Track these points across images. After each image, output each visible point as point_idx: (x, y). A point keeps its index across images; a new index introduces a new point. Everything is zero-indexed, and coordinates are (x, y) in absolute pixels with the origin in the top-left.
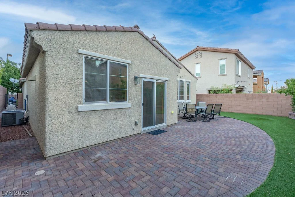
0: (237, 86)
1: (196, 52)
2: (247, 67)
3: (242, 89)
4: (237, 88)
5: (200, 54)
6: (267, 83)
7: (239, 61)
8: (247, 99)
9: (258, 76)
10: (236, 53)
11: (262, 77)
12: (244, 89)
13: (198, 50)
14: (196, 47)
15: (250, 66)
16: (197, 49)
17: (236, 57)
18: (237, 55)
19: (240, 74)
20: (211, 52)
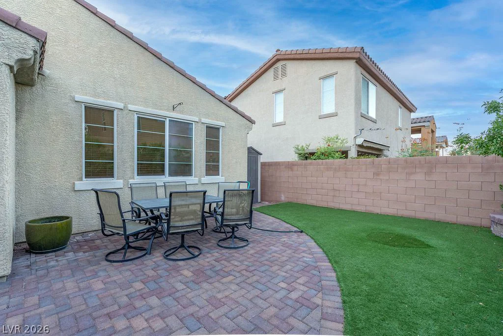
0: (360, 141)
1: (275, 66)
2: (397, 104)
3: (381, 150)
4: (361, 146)
5: (284, 68)
6: (444, 145)
7: (370, 84)
8: (377, 174)
9: (423, 129)
10: (357, 55)
11: (433, 132)
12: (385, 152)
13: (278, 60)
14: (274, 53)
15: (403, 102)
16: (275, 58)
17: (360, 70)
18: (360, 62)
19: (372, 114)
20: (304, 62)
